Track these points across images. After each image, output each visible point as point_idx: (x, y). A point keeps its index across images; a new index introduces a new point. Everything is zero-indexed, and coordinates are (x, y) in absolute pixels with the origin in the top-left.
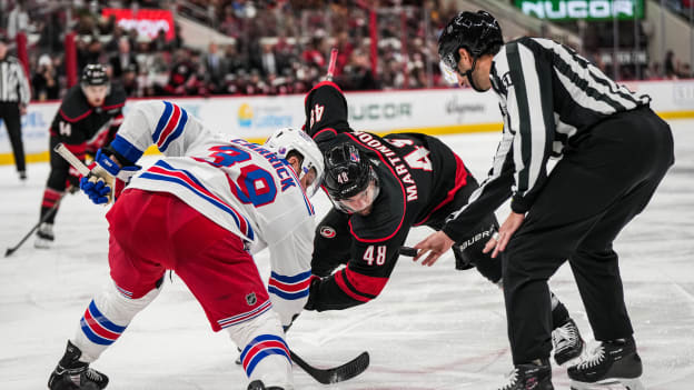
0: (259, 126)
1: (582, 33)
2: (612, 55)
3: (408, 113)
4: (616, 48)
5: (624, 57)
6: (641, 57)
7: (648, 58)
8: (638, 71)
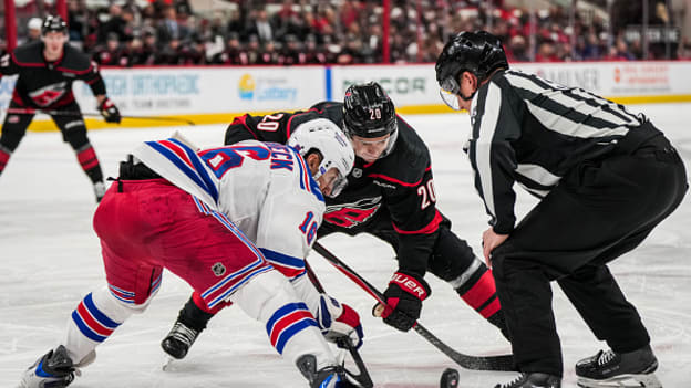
0: (261, 98)
1: (609, 9)
2: (641, 32)
3: (422, 88)
4: (645, 26)
5: (654, 35)
6: (672, 36)
7: (679, 36)
8: (668, 50)
